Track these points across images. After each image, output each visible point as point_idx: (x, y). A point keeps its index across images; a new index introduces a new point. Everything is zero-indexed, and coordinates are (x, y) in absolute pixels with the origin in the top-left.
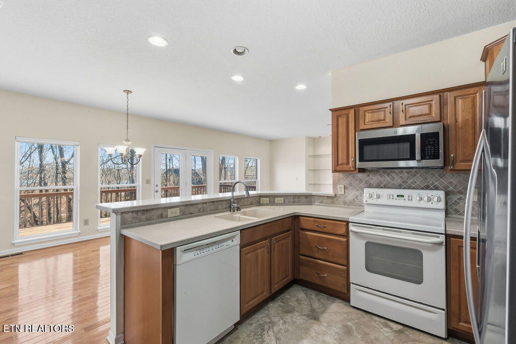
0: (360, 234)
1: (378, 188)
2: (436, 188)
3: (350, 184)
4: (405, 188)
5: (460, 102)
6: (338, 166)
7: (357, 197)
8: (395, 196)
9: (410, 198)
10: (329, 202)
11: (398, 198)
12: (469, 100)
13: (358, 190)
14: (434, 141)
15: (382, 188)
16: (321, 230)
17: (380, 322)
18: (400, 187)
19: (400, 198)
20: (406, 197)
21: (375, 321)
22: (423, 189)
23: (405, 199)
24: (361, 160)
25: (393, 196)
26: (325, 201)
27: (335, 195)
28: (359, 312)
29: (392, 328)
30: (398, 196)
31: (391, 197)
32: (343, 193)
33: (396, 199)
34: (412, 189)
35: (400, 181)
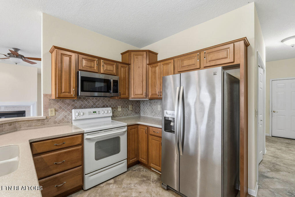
0: (92, 139)
1: (80, 108)
2: (107, 107)
3: (60, 108)
4: (94, 108)
5: (122, 69)
6: (61, 93)
7: (65, 117)
8: (92, 113)
9: (99, 113)
10: (39, 125)
11: (93, 113)
12: (125, 69)
13: (66, 111)
14: (116, 85)
15: (82, 108)
16: (60, 147)
17: (106, 185)
18: (92, 107)
19: (95, 113)
20: (97, 112)
21: (103, 187)
22: (102, 107)
23: (97, 114)
24: (82, 90)
25: (91, 113)
26: (34, 124)
27: (46, 117)
28: (92, 189)
29: (111, 183)
30: (93, 112)
31: (90, 113)
32: (54, 114)
33: (93, 114)
34: (98, 108)
35: (92, 104)
